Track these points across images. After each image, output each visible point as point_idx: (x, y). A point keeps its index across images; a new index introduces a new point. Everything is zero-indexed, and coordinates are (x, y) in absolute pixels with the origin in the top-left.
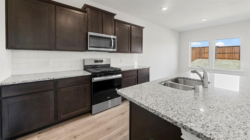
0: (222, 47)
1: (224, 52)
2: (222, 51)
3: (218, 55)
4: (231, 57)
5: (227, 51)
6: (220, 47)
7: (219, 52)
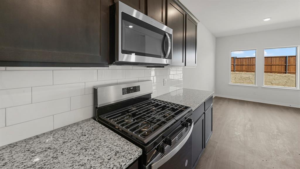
0: (240, 58)
1: (242, 63)
2: (240, 62)
3: (236, 67)
4: (249, 69)
5: (245, 63)
6: (238, 58)
7: (237, 64)
